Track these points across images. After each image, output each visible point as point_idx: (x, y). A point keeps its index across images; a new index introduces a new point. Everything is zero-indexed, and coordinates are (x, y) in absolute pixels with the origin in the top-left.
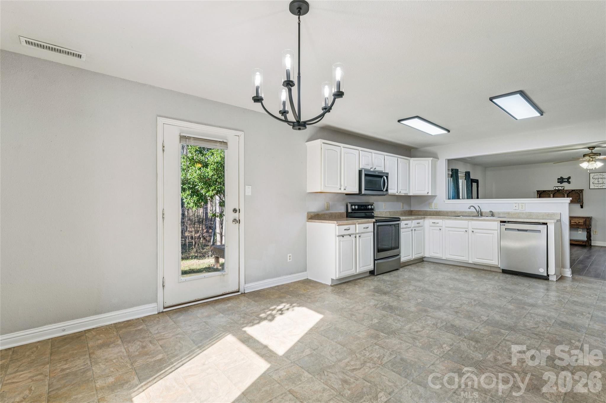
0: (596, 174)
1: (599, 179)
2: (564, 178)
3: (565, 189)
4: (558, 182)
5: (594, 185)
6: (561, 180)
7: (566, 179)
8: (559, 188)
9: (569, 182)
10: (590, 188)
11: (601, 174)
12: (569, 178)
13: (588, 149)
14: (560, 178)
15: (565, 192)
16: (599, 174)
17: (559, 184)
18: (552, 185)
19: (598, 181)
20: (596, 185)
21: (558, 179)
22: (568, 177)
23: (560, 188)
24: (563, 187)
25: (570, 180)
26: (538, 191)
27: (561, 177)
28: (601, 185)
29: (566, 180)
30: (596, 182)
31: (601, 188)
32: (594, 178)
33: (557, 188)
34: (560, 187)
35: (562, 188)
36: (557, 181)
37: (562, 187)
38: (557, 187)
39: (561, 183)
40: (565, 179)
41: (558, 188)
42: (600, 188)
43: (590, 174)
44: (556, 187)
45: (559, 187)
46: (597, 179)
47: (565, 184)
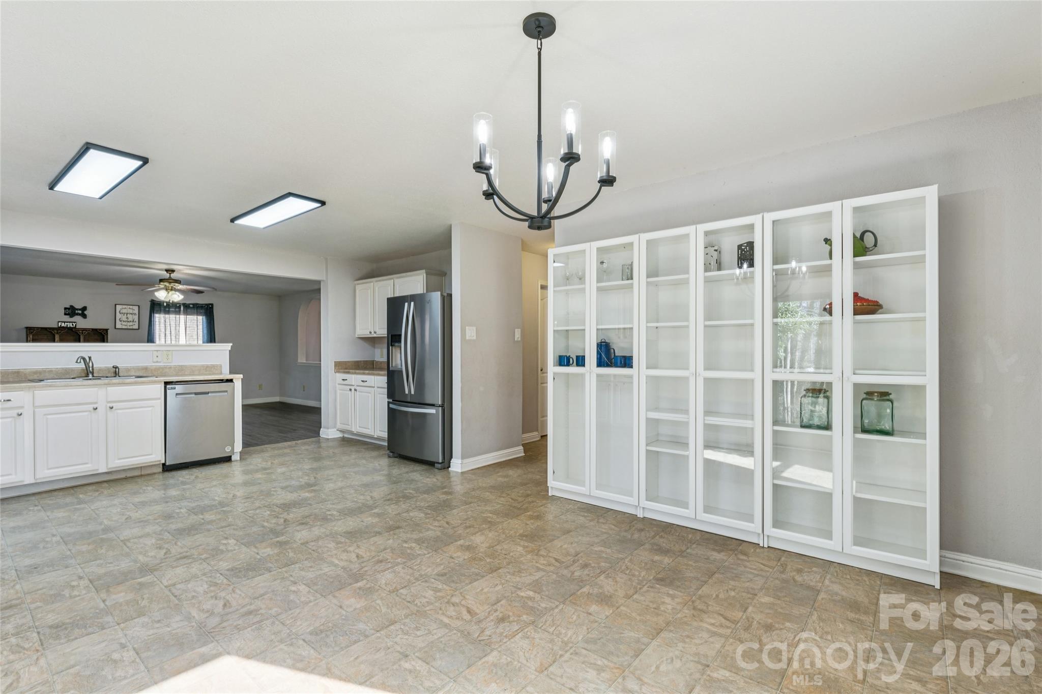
0: (124, 307)
1: (128, 315)
2: (77, 307)
3: (77, 327)
4: (65, 314)
5: (121, 323)
6: (71, 311)
7: (80, 310)
8: (67, 325)
9: (84, 316)
10: (117, 327)
11: (131, 307)
12: (84, 309)
13: (166, 272)
14: (69, 307)
15: (81, 331)
16: (129, 307)
17: (67, 318)
18: (55, 318)
19: (127, 318)
20: (124, 323)
21: (65, 309)
22: (83, 306)
23: (70, 325)
24: (74, 323)
25: (85, 312)
26: (27, 328)
27: (72, 306)
28: (131, 324)
29: (80, 312)
30: (124, 318)
31: (131, 327)
32: (121, 312)
33: (63, 325)
34: (69, 322)
35: (73, 325)
36: (64, 312)
37: (72, 322)
38: (65, 322)
39: (71, 317)
40: (77, 309)
41: (66, 323)
42: (129, 327)
43: (117, 306)
45: (67, 322)
46: (125, 315)
47: (77, 319)
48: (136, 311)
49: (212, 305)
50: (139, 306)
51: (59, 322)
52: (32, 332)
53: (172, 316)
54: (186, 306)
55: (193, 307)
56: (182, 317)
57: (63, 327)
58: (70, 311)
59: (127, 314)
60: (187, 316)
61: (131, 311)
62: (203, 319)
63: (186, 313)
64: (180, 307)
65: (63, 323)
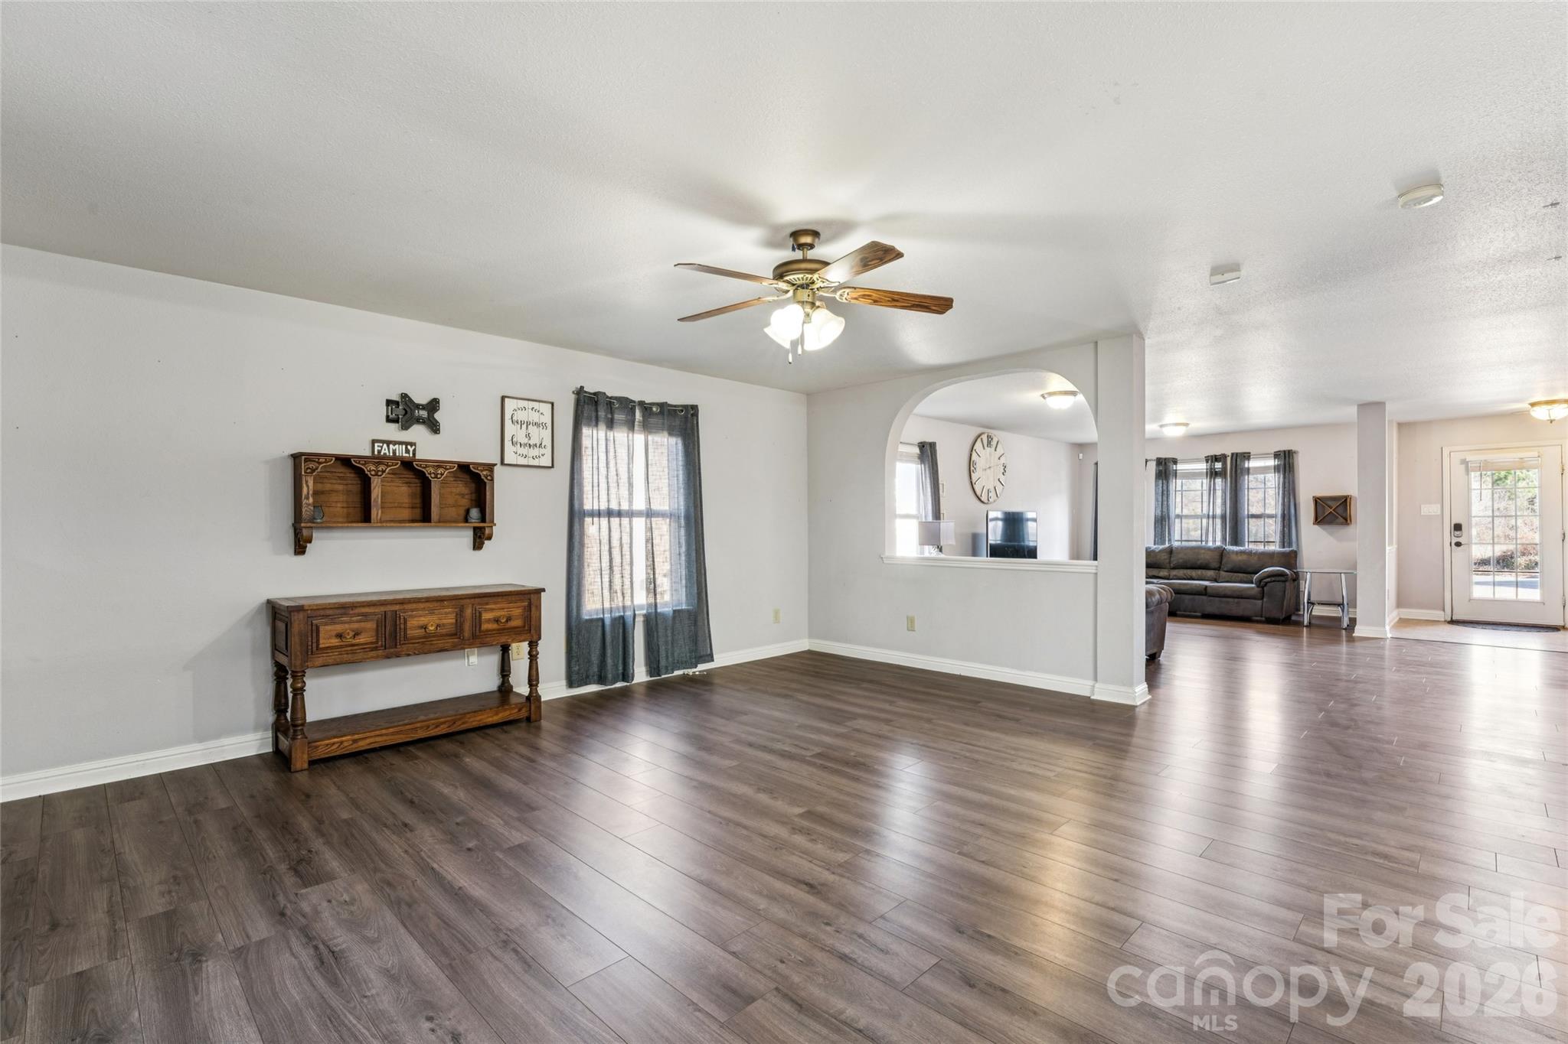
0: (521, 404)
1: (530, 427)
2: (416, 400)
3: (418, 457)
4: (389, 420)
5: (514, 449)
6: (402, 411)
7: (424, 407)
8: (394, 451)
9: (434, 427)
11: (536, 405)
12: (433, 405)
14: (397, 399)
15: (431, 470)
16: (531, 405)
17: (393, 432)
18: (362, 430)
19: (528, 436)
20: (522, 451)
21: (389, 402)
22: (429, 399)
23: (401, 451)
24: (410, 445)
25: (437, 416)
26: (292, 455)
27: (404, 397)
28: (537, 451)
29: (424, 414)
30: (522, 436)
31: (536, 463)
32: (515, 418)
33: (385, 450)
34: (400, 443)
35: (407, 451)
36: (385, 413)
37: (407, 444)
38: (388, 443)
39: (403, 428)
40: (418, 406)
41: (391, 446)
42: (532, 462)
43: (506, 400)
44: (383, 442)
45: (395, 443)
46: (524, 426)
47: (417, 433)
48: (547, 419)
49: (695, 408)
50: (553, 404)
51: (374, 442)
52: (313, 471)
53: (620, 435)
54: (646, 409)
55: (662, 413)
56: (639, 438)
57: (385, 457)
58: (401, 409)
59: (528, 424)
60: (650, 438)
61: (534, 417)
62: (676, 444)
63: (647, 427)
64: (633, 410)
65: (385, 446)
